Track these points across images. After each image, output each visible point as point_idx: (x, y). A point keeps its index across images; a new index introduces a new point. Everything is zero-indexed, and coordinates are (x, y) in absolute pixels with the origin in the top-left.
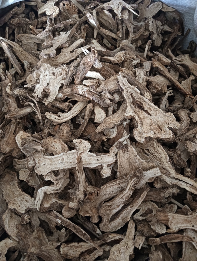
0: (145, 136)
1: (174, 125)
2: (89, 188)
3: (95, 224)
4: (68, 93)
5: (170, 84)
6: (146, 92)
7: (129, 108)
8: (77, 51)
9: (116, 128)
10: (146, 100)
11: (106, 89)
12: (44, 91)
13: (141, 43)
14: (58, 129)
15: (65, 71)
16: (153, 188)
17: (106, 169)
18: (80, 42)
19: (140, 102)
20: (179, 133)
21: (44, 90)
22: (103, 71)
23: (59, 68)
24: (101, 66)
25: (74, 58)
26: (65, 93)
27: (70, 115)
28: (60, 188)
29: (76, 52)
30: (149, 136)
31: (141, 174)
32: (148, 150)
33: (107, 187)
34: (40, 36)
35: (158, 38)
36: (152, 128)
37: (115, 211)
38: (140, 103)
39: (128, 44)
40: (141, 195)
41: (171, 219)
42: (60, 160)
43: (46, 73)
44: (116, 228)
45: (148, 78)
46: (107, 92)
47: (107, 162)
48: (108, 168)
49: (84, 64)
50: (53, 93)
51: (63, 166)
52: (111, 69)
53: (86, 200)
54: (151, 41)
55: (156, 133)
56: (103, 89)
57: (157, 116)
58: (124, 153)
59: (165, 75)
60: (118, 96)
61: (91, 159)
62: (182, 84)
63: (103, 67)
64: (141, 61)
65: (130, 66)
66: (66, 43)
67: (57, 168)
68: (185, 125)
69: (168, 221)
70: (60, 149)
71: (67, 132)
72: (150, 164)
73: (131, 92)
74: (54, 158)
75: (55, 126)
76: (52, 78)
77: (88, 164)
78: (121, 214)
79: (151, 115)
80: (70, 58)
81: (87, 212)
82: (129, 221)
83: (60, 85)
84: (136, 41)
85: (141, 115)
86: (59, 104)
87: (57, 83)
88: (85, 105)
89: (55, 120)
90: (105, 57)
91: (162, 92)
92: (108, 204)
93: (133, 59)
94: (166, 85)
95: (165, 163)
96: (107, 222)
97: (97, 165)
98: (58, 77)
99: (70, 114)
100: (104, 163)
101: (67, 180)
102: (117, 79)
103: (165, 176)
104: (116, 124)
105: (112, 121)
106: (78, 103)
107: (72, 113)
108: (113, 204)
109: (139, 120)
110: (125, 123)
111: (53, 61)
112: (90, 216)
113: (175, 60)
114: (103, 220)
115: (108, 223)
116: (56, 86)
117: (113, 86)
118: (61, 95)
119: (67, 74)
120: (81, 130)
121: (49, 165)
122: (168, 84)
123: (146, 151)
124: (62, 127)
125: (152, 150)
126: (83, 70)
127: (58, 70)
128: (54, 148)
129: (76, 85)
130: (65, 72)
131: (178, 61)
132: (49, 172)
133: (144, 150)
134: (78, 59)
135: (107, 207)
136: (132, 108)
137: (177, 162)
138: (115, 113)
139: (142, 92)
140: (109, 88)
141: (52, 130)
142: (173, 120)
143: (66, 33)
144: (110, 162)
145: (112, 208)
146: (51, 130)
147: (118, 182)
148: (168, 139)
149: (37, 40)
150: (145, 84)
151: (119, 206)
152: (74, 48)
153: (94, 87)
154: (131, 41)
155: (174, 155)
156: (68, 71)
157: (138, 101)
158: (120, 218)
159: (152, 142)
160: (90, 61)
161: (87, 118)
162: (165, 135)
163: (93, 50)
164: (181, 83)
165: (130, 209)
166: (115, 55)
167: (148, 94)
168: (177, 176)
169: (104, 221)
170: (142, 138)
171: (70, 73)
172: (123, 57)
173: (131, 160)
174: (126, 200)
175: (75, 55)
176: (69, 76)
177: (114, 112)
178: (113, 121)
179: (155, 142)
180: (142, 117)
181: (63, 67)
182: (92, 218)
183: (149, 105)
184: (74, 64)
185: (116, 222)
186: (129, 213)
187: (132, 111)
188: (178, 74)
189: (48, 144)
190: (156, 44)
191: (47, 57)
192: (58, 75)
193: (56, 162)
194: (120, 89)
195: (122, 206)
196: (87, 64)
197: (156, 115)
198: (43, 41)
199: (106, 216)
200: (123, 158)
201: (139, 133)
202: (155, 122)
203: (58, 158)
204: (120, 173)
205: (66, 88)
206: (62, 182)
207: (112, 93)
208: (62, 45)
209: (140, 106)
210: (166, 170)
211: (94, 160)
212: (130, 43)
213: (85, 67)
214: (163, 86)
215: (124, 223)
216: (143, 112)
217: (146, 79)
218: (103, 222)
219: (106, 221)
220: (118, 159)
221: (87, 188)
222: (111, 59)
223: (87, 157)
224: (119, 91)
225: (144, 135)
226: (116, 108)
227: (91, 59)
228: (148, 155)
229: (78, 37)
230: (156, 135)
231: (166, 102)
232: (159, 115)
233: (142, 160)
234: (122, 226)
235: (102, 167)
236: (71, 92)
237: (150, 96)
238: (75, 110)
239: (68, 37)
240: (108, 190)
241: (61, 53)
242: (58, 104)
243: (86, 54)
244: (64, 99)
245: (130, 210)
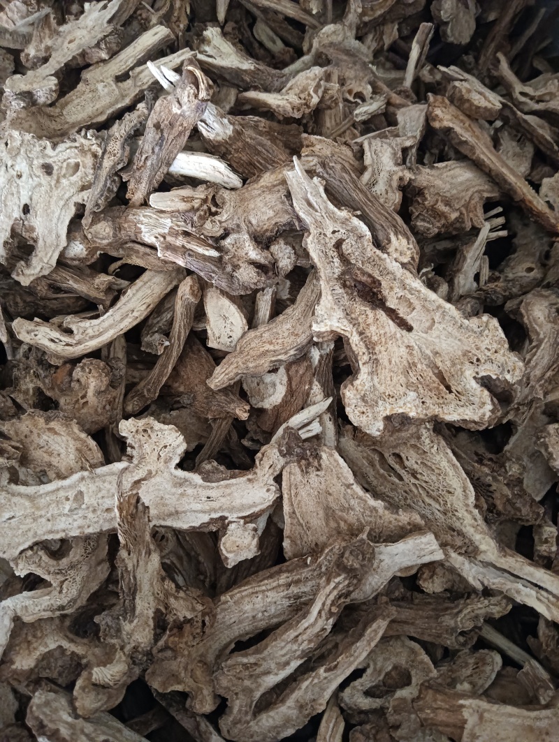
0: (385, 409)
1: (502, 367)
2: (176, 598)
3: (204, 715)
4: (105, 242)
5: (495, 195)
6: (396, 234)
7: (327, 300)
8: (142, 76)
9: (282, 370)
10: (395, 267)
11: (243, 226)
12: (14, 233)
13: (395, 33)
14: (67, 379)
15: (89, 155)
16: (416, 593)
17: (240, 532)
18: (155, 39)
19: (370, 276)
20: (520, 394)
21: (13, 230)
22: (237, 151)
23: (69, 144)
24: (230, 131)
25: (127, 101)
26: (94, 242)
27: (111, 326)
28: (74, 601)
29: (135, 78)
30: (400, 411)
31: (364, 559)
32: (398, 456)
33: (242, 597)
35: (461, 14)
36: (414, 380)
37: (272, 680)
38: (369, 280)
39: (345, 38)
40: (364, 629)
41: (471, 720)
42: (67, 499)
43: (17, 168)
44: (278, 733)
45: (408, 175)
46: (246, 237)
47: (243, 508)
48: (245, 530)
49: (157, 126)
50: (49, 241)
51: (80, 522)
52: (273, 140)
53: (160, 651)
54: (430, 24)
55: (428, 401)
56: (230, 225)
57: (435, 333)
58: (305, 472)
59: (478, 158)
60: (289, 249)
61: (182, 495)
62: (544, 189)
63: (238, 133)
64: (389, 103)
65: (346, 124)
66: (98, 45)
67: (58, 532)
68: (546, 361)
69: (462, 728)
70: (72, 457)
71: (99, 393)
72: (404, 518)
73: (338, 236)
74: (47, 494)
75: (57, 367)
76: (40, 185)
77: (170, 515)
78: (293, 691)
79: (410, 329)
80: (112, 105)
81: (175, 677)
82: (324, 712)
83: (72, 211)
84: (379, 25)
85: (373, 328)
86: (76, 281)
87: (62, 203)
88: (174, 283)
89: (52, 346)
90: (252, 94)
91: (463, 229)
92: (245, 660)
93: (360, 96)
94: (481, 198)
95: (462, 513)
96: (246, 713)
97: (205, 518)
98: (64, 182)
99: (111, 321)
100: (231, 510)
101: (99, 568)
102: (284, 182)
103: (461, 559)
104: (282, 357)
105: (267, 347)
106: (145, 276)
107: (118, 317)
108: (264, 659)
109: (364, 350)
110: (316, 354)
111: (50, 116)
112: (187, 690)
113: (523, 94)
114: (231, 708)
115: (248, 718)
116: (57, 214)
117: (271, 213)
118: (78, 249)
119: (97, 166)
120: (161, 373)
121: (29, 520)
122: (486, 195)
123: (391, 461)
124: (78, 373)
125: (412, 460)
126: (157, 149)
127: (63, 154)
128: (51, 454)
129: (134, 206)
130: (89, 161)
131: (532, 98)
132: (26, 546)
133: (386, 455)
134: (141, 106)
135: (240, 668)
136: (337, 301)
137: (509, 508)
138: (281, 317)
139: (381, 236)
140: (254, 222)
141: (47, 381)
142: (495, 346)
143: (105, 7)
144: (254, 505)
145: (259, 670)
146: (44, 383)
147: (283, 579)
148: (475, 422)
149: (8, 36)
150: (397, 197)
151: (287, 663)
152: (130, 63)
153: (195, 218)
154: (358, 28)
155: (495, 479)
156: (100, 152)
157: (364, 273)
158: (290, 702)
159: (413, 429)
160: (179, 112)
161: (180, 332)
162: (461, 410)
163: (190, 68)
164: (536, 187)
165: (325, 675)
166: (289, 85)
167: (404, 241)
168: (503, 560)
169: (236, 710)
170: (375, 418)
171: (107, 163)
172: (316, 91)
173: (330, 499)
174: (312, 645)
175: (130, 89)
176: (104, 173)
177: (278, 308)
178: (271, 348)
179: (424, 431)
180: (375, 338)
181: (83, 141)
182: (193, 699)
183: (404, 287)
184: (123, 126)
185: (276, 717)
186: (323, 690)
187: (339, 313)
188: (529, 150)
189: (28, 440)
190: (453, 35)
191: (22, 104)
192: (64, 171)
193: (53, 510)
194: (297, 224)
195: (295, 664)
196: (171, 125)
197: (430, 328)
198: (27, 39)
199: (240, 696)
200: (303, 493)
201: (363, 398)
202: (426, 357)
203: (62, 494)
204: (293, 542)
205: (93, 223)
206: (78, 579)
207: (263, 241)
208: (83, 54)
209: (370, 293)
210: (464, 537)
211: (196, 497)
212: (351, 34)
213: (162, 138)
214: (466, 206)
215: (305, 717)
216: (381, 314)
217: (401, 179)
218: (231, 712)
219: (240, 711)
220: (285, 496)
221: (172, 600)
222: (272, 99)
223: (168, 486)
224: (293, 233)
225: (382, 408)
226: (285, 295)
227: (185, 107)
228: (401, 478)
229: (154, 20)
230: (428, 408)
231: (478, 263)
232: (441, 327)
233: (372, 502)
234: (297, 728)
235: (223, 523)
236: (115, 235)
237: (409, 253)
238: (130, 306)
239: (110, 21)
240: (248, 607)
241: (81, 86)
242: (71, 282)
243: (165, 85)
244: (93, 260)
245: (325, 682)
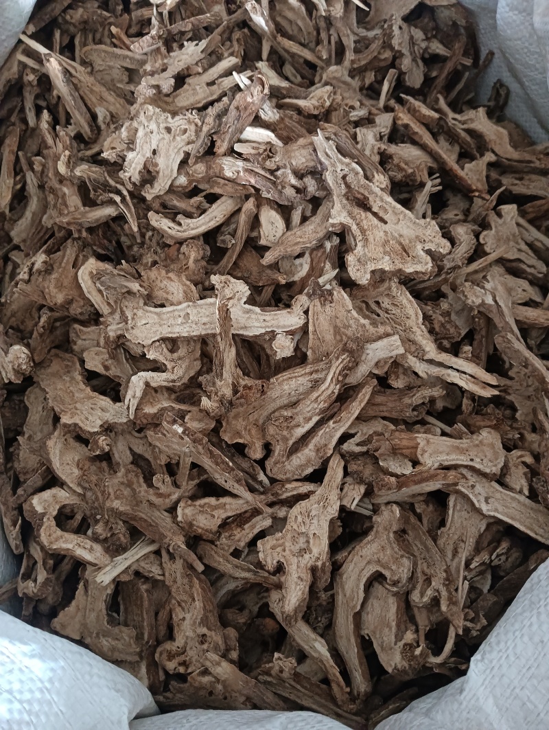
0: (371, 266)
1: (438, 245)
2: (243, 379)
3: (255, 461)
4: (200, 176)
5: (435, 165)
6: (377, 172)
7: (338, 206)
8: (223, 84)
9: (307, 255)
10: (377, 190)
11: (288, 164)
12: (145, 167)
13: (373, 78)
14: (176, 253)
15: (193, 125)
16: (387, 390)
17: (283, 339)
18: (230, 64)
19: (363, 194)
20: (448, 264)
21: (145, 164)
22: (280, 129)
23: (181, 116)
24: (277, 117)
25: (215, 97)
26: (193, 176)
27: (203, 224)
28: (180, 378)
29: (219, 85)
30: (380, 267)
31: (358, 346)
32: (378, 303)
33: (284, 380)
34: (138, 49)
35: (414, 69)
36: (388, 250)
37: (300, 432)
38: (362, 197)
39: (342, 75)
40: (357, 395)
41: (422, 444)
42: (180, 316)
43: (150, 127)
44: (302, 471)
45: (383, 147)
46: (290, 171)
47: (284, 326)
48: (287, 338)
49: (237, 108)
50: (166, 173)
51: (188, 329)
52: (302, 126)
53: (238, 399)
54: (395, 70)
55: (396, 261)
56: (280, 164)
57: (400, 225)
58: (323, 305)
59: (425, 142)
60: (313, 182)
61: (249, 318)
62: (466, 170)
63: (282, 119)
64: (370, 113)
65: (345, 121)
66: (197, 64)
67: (174, 333)
68: (464, 251)
69: (417, 448)
70: (181, 295)
71: (196, 261)
72: (381, 330)
73: (344, 172)
74: (168, 312)
75: (170, 246)
76: (164, 139)
77: (242, 328)
78: (313, 438)
79: (386, 223)
80: (205, 98)
81: (238, 434)
82: (332, 455)
83: (181, 156)
84: (362, 72)
85: (365, 222)
86: (178, 201)
87: (176, 150)
88: (239, 206)
89: (169, 231)
90: (287, 100)
91: (416, 180)
92: (286, 414)
93: (352, 108)
94: (426, 165)
95: (415, 329)
96: (283, 455)
97: (263, 331)
98: (178, 138)
99: (203, 221)
100: (278, 327)
101: (195, 363)
102: (312, 144)
103: (414, 359)
104: (308, 245)
105: (299, 240)
106: (223, 199)
107: (207, 219)
108: (297, 414)
109: (360, 233)
110: (328, 245)
111: (166, 103)
112: (246, 442)
113: (454, 119)
114: (274, 451)
115: (284, 459)
116: (172, 157)
117: (304, 160)
118: (183, 180)
119: (198, 130)
120: (228, 261)
121: (157, 326)
122: (429, 165)
123: (374, 306)
124: (184, 248)
125: (386, 303)
126: (236, 122)
127: (178, 122)
128: (168, 293)
129: (219, 156)
130: (193, 127)
131: (460, 122)
132: (156, 339)
133: (370, 303)
134: (225, 99)
135: (282, 419)
136: (344, 207)
137: (442, 329)
138: (308, 223)
139: (369, 174)
140: (294, 164)
141: (162, 255)
142: (434, 234)
143: (197, 45)
144: (292, 326)
145: (293, 423)
146: (160, 257)
147: (308, 370)
148: (423, 273)
149: (128, 60)
150: (377, 158)
151: (310, 419)
152: (216, 76)
153: (260, 159)
154: (350, 71)
155: (434, 312)
156: (200, 124)
157: (359, 193)
158: (311, 446)
159: (386, 284)
160: (251, 101)
161: (242, 234)
162: (415, 266)
163: (259, 76)
164: (463, 168)
165: (333, 426)
166: (311, 96)
167: (382, 177)
168: (439, 356)
169: (276, 454)
170: (365, 272)
171: (205, 129)
172: (328, 99)
173: (338, 321)
174: (326, 405)
175: (216, 91)
176: (203, 134)
177: (304, 219)
178: (301, 240)
179: (393, 284)
180: (366, 227)
181: (190, 116)
182: (250, 448)
183: (382, 200)
184: (214, 109)
185: (302, 457)
186: (332, 437)
187: (345, 214)
188: (457, 148)
189: (154, 284)
190: (409, 81)
191: (154, 92)
192: (178, 132)
193: (171, 321)
194: (319, 166)
195: (315, 419)
196: (246, 108)
197: (398, 223)
198: (144, 63)
199: (280, 443)
200: (321, 318)
201: (359, 260)
202: (394, 238)
203: (176, 313)
204: (314, 351)
205: (196, 163)
206: (184, 366)
207: (299, 175)
208: (188, 68)
209: (363, 204)
210: (416, 344)
211: (257, 320)
212: (346, 73)
213: (239, 116)
214: (418, 167)
215: (320, 459)
216: (369, 215)
217: (379, 148)
218: (274, 454)
219: (279, 454)
220: (311, 321)
221: (241, 381)
222: (301, 103)
223: (240, 313)
224: (316, 173)
225: (369, 266)
226: (308, 213)
227: (255, 98)
228: (378, 315)
229: (226, 55)
230: (396, 265)
231: (424, 207)
232: (403, 223)
233: (363, 321)
234: (314, 468)
235: (273, 335)
236: (207, 172)
237: (385, 183)
238: (214, 214)
239: (202, 52)
240: (286, 387)
241: (185, 86)
242: (175, 202)
243: (242, 86)
244: (190, 189)
245: (335, 430)
